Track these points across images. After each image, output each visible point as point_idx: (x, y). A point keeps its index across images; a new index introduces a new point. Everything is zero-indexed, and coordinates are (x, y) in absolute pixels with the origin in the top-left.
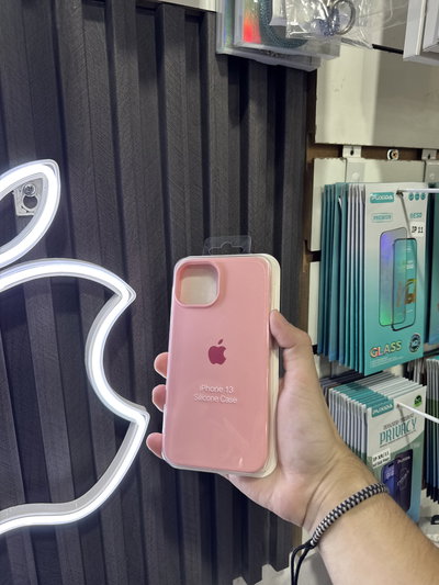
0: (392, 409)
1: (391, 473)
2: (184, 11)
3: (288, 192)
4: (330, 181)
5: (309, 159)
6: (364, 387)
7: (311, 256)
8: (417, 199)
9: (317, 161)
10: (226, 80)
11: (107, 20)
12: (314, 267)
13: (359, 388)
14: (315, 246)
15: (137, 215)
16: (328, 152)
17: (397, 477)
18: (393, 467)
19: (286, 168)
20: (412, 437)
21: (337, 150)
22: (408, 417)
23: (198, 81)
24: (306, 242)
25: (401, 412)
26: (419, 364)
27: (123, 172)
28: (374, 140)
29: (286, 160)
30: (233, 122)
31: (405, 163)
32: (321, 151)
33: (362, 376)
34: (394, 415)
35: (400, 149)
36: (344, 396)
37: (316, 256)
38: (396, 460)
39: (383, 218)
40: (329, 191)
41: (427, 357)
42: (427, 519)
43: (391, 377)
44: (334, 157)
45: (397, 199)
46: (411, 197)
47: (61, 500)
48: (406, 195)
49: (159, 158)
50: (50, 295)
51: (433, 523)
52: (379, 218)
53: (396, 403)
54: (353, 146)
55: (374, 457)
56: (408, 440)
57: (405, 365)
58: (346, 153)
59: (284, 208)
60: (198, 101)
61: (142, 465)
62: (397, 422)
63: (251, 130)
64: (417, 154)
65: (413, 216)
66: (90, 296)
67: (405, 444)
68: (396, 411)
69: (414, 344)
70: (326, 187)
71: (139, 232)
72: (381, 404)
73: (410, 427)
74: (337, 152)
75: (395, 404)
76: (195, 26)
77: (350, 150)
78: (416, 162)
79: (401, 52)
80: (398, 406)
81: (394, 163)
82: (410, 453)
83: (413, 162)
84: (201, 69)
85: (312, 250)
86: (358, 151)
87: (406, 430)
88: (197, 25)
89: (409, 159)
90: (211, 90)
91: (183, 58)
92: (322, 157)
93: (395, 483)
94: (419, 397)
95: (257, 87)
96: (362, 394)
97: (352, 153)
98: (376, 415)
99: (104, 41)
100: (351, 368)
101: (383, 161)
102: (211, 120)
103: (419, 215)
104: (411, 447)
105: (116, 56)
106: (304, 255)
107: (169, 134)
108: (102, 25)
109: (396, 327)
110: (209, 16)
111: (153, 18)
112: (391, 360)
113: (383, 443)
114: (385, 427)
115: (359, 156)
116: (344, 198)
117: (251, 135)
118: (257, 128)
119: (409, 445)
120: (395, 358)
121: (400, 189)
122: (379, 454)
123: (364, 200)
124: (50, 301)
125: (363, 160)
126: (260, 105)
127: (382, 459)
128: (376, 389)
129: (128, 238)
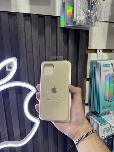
0: (107, 124)
1: (106, 141)
3: (80, 63)
5: (87, 53)
6: (100, 116)
9: (89, 54)
10: (62, 34)
11: (31, 20)
12: (88, 83)
14: (88, 77)
16: (92, 51)
17: (108, 142)
18: (107, 140)
19: (79, 57)
21: (95, 51)
22: (112, 126)
23: (55, 34)
24: (85, 75)
25: (110, 125)
27: (34, 59)
28: (106, 47)
29: (79, 54)
30: (65, 45)
32: (90, 51)
34: (108, 125)
36: (94, 119)
37: (88, 79)
38: (108, 138)
40: (92, 62)
44: (95, 52)
50: (15, 90)
52: (105, 71)
54: (100, 49)
55: (101, 136)
56: (112, 132)
58: (98, 51)
59: (79, 67)
60: (55, 40)
62: (108, 127)
63: (69, 47)
66: (25, 91)
67: (111, 134)
68: (108, 124)
70: (91, 61)
72: (104, 122)
73: (113, 129)
75: (108, 123)
76: (54, 20)
80: (109, 123)
82: (113, 136)
84: (56, 32)
87: (111, 130)
88: (55, 20)
90: (58, 37)
91: (51, 29)
93: (108, 144)
95: (71, 36)
96: (99, 118)
97: (100, 51)
98: (102, 125)
99: (30, 26)
100: (96, 111)
101: (109, 53)
102: (58, 45)
104: (113, 134)
105: (32, 30)
106: (85, 79)
107: (47, 49)
108: (30, 22)
109: (109, 101)
110: (58, 18)
111: (43, 19)
112: (108, 110)
113: (104, 133)
114: (105, 129)
115: (102, 52)
116: (96, 65)
117: (69, 48)
118: (71, 46)
119: (112, 134)
120: (109, 109)
121: (112, 63)
122: (103, 136)
123: (101, 66)
124: (15, 92)
125: (103, 53)
126: (72, 40)
127: (103, 137)
128: (103, 117)
129: (35, 76)
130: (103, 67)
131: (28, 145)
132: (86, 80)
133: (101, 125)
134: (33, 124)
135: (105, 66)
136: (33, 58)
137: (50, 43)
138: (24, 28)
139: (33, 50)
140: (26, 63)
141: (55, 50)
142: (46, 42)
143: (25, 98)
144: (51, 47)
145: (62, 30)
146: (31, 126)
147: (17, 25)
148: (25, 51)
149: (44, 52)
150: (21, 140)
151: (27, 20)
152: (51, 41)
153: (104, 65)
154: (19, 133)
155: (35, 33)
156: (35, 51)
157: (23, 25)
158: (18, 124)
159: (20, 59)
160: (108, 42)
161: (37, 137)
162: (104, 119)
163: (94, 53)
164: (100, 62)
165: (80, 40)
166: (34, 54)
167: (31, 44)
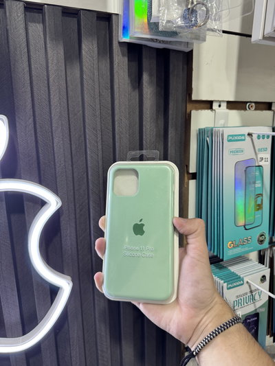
0: (242, 284)
2: (95, 14)
3: (172, 133)
4: (202, 127)
5: (188, 111)
6: (226, 267)
7: (190, 176)
8: (264, 138)
9: (194, 113)
10: (126, 59)
11: (44, 22)
12: (192, 184)
13: (222, 267)
14: (193, 169)
15: (64, 150)
16: (202, 105)
19: (170, 117)
20: (259, 304)
21: (209, 104)
22: (255, 290)
23: (108, 61)
24: (187, 166)
25: (250, 286)
26: (269, 251)
27: (54, 121)
28: (236, 96)
29: (170, 112)
30: (134, 88)
31: (259, 112)
32: (197, 105)
34: (245, 289)
35: (255, 103)
37: (194, 176)
38: (246, 320)
39: (237, 152)
40: (201, 133)
43: (246, 260)
44: (208, 109)
45: (248, 139)
46: (259, 137)
47: (13, 336)
48: (255, 137)
50: (4, 203)
52: (233, 152)
53: (246, 279)
54: (220, 101)
56: (255, 306)
57: (260, 251)
58: (215, 106)
59: (169, 145)
60: (109, 73)
61: (69, 314)
62: (246, 294)
63: (144, 92)
64: (268, 106)
65: (260, 150)
66: (31, 204)
67: (253, 309)
68: (246, 286)
69: (261, 239)
70: (199, 129)
71: (65, 161)
72: (235, 280)
73: (257, 297)
74: (209, 105)
75: (245, 282)
76: (104, 24)
77: (218, 104)
78: (267, 111)
79: (250, 36)
80: (247, 282)
81: (252, 113)
82: (257, 315)
83: (264, 111)
84: (110, 54)
85: (191, 172)
86: (224, 105)
87: (254, 299)
88: (107, 23)
89: (262, 109)
90: (115, 66)
91: (95, 45)
92: (197, 109)
94: (264, 277)
95: (149, 63)
96: (223, 272)
97: (220, 106)
98: (230, 288)
99: (42, 36)
100: (215, 254)
101: (243, 111)
102: (116, 87)
103: (265, 150)
104: (258, 311)
105: (48, 46)
106: (186, 175)
107: (86, 96)
108: (41, 25)
109: (247, 227)
110: (114, 17)
111: (75, 20)
112: (243, 250)
113: (235, 308)
114: (237, 297)
115: (225, 108)
116: (210, 137)
117: (144, 96)
118: (149, 90)
119: (256, 310)
120: (247, 249)
121: (251, 132)
123: (223, 140)
124: (4, 206)
125: (228, 111)
126: (151, 75)
128: (233, 269)
129: (58, 165)
130: (229, 141)
131: (42, 347)
132: (189, 179)
133: (228, 289)
134: (54, 291)
135: (233, 138)
136: (51, 117)
137: (93, 80)
138: (25, 40)
139: (52, 96)
140: (33, 132)
141: (109, 99)
142: (84, 77)
143: (31, 223)
144: (97, 91)
145: (125, 50)
146: (49, 297)
147: (7, 31)
148: (29, 101)
149: (81, 103)
151: (35, 22)
152: (96, 74)
153: (231, 138)
154: (18, 316)
155: (56, 53)
156: (55, 100)
157: (22, 32)
158: (16, 293)
159: (17, 119)
160: (239, 82)
161: (66, 326)
162: (233, 274)
163: (206, 111)
164: (221, 129)
165: (171, 76)
166: (52, 108)
167: (46, 82)
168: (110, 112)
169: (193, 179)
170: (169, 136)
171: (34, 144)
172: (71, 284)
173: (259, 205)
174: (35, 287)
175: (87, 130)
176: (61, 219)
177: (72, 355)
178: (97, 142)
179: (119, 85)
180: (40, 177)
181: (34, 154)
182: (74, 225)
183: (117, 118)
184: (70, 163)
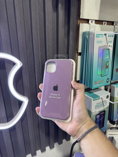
0: (99, 99)
1: (98, 117)
3: (71, 33)
4: (84, 31)
5: (78, 24)
6: (92, 93)
7: (78, 54)
8: (111, 37)
9: (81, 24)
12: (79, 58)
13: (91, 93)
14: (80, 51)
15: (23, 39)
16: (84, 21)
17: (100, 118)
18: (99, 115)
19: (71, 26)
20: (105, 107)
22: (104, 101)
24: (77, 49)
25: (102, 100)
26: (109, 86)
27: (18, 25)
28: (99, 18)
29: (71, 23)
30: (54, 11)
31: (108, 26)
32: (82, 21)
33: (91, 90)
35: (107, 21)
36: (86, 95)
37: (80, 54)
38: (100, 113)
39: (100, 42)
40: (84, 34)
41: (112, 84)
42: (109, 128)
43: (101, 90)
45: (104, 36)
46: (109, 36)
47: (3, 123)
48: (107, 35)
49: (30, 21)
51: (111, 129)
52: (98, 42)
54: (92, 20)
55: (93, 112)
56: (104, 108)
57: (105, 86)
59: (70, 39)
60: (43, 3)
61: (27, 113)
62: (101, 103)
63: (59, 13)
64: (112, 23)
65: (109, 42)
66: (8, 64)
68: (101, 99)
69: (107, 81)
70: (83, 32)
71: (23, 45)
72: (96, 97)
73: (105, 104)
74: (87, 22)
75: (100, 98)
77: (91, 21)
78: (112, 26)
80: (101, 98)
81: (105, 26)
83: (111, 26)
85: (79, 52)
86: (94, 22)
87: (104, 105)
92: (82, 23)
93: (99, 120)
94: (108, 96)
97: (92, 22)
100: (88, 87)
101: (102, 25)
102: (46, 9)
103: (111, 42)
104: (105, 110)
107: (32, 13)
109: (102, 75)
112: (100, 85)
113: (96, 108)
114: (97, 104)
117: (59, 15)
118: (61, 12)
119: (104, 109)
121: (106, 33)
122: (95, 111)
123: (94, 36)
125: (95, 24)
126: (62, 5)
127: (96, 113)
128: (96, 93)
129: (20, 46)
130: (97, 37)
131: (16, 127)
133: (93, 100)
134: (20, 103)
137: (36, 6)
139: (16, 12)
140: (8, 30)
141: (43, 16)
142: (32, 3)
143: (9, 73)
144: (37, 11)
146: (18, 106)
148: (5, 14)
149: (30, 17)
150: (8, 122)
152: (37, 2)
154: (5, 114)
156: (18, 14)
158: (3, 104)
160: (101, 11)
161: (26, 118)
162: (96, 95)
163: (86, 24)
164: (93, 31)
165: (71, 6)
166: (17, 18)
167: (13, 5)
168: (43, 22)
169: (79, 55)
170: (70, 35)
171: (9, 36)
172: (28, 100)
173: (107, 66)
174: (12, 102)
175: (33, 30)
176: (22, 72)
177: (29, 130)
178: (38, 36)
179: (48, 9)
180: (12, 52)
181: (9, 40)
182: (28, 75)
183: (47, 25)
184: (25, 45)
